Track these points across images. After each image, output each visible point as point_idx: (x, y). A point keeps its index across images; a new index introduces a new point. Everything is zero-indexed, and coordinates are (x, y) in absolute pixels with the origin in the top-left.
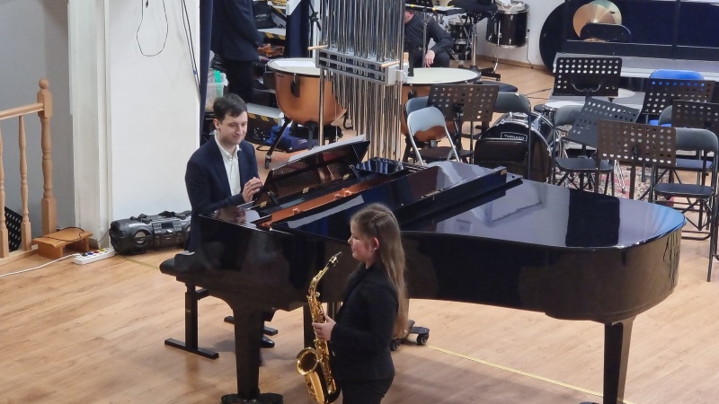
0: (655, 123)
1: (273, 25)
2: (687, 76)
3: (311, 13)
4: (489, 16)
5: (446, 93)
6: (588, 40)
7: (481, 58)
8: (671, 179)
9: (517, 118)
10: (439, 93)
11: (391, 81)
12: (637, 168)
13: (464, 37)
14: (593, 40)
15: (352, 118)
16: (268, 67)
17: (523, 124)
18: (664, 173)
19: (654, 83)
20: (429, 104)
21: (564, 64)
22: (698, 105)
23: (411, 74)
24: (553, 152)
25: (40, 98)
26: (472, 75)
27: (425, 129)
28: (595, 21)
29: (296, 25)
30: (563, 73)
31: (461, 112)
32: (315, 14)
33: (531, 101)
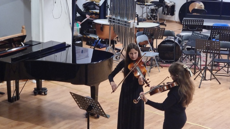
0: (214, 40)
1: (96, 9)
2: (224, 25)
3: (107, 5)
4: (163, 6)
5: (149, 30)
6: (194, 14)
7: (160, 19)
8: (219, 57)
9: (171, 38)
10: (146, 30)
11: (131, 27)
12: (208, 54)
13: (155, 13)
14: (195, 14)
15: (119, 38)
16: (93, 22)
17: (173, 40)
18: (217, 55)
19: (214, 27)
20: (143, 34)
21: (186, 21)
22: (227, 34)
23: (138, 24)
24: (182, 49)
25: (22, 31)
26: (157, 25)
27: (142, 41)
28: (196, 8)
29: (102, 9)
30: (185, 24)
31: (153, 36)
32: (108, 6)
33: (175, 33)
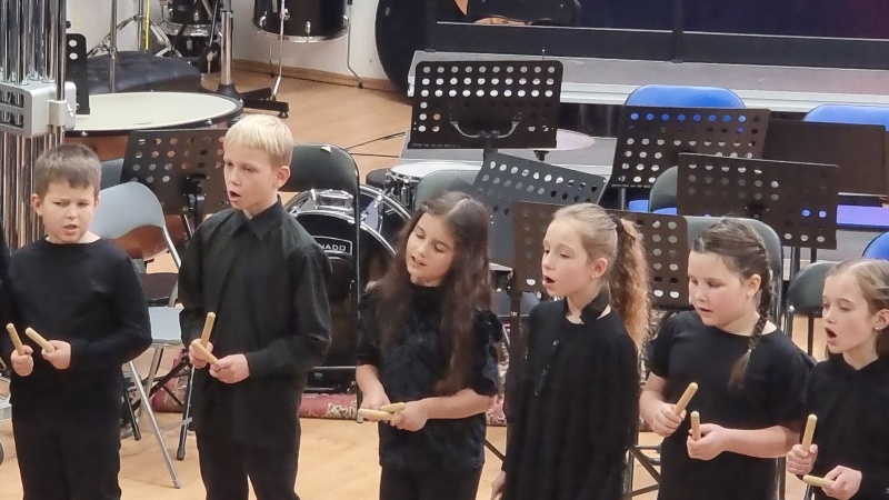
0: (640, 206)
2: (706, 98)
5: (163, 149)
6: (485, 22)
7: (244, 67)
9: (329, 201)
10: (147, 150)
11: (38, 126)
13: (204, 20)
14: (497, 21)
17: (342, 215)
19: (634, 116)
20: (126, 176)
21: (433, 76)
22: (735, 164)
23: (83, 108)
26: (223, 106)
27: (116, 235)
30: (431, 99)
31: (197, 192)
33: (359, 161)
